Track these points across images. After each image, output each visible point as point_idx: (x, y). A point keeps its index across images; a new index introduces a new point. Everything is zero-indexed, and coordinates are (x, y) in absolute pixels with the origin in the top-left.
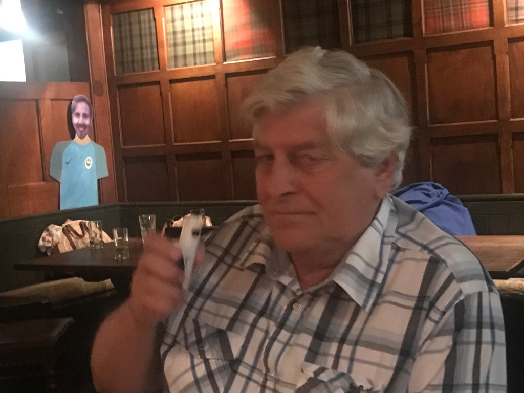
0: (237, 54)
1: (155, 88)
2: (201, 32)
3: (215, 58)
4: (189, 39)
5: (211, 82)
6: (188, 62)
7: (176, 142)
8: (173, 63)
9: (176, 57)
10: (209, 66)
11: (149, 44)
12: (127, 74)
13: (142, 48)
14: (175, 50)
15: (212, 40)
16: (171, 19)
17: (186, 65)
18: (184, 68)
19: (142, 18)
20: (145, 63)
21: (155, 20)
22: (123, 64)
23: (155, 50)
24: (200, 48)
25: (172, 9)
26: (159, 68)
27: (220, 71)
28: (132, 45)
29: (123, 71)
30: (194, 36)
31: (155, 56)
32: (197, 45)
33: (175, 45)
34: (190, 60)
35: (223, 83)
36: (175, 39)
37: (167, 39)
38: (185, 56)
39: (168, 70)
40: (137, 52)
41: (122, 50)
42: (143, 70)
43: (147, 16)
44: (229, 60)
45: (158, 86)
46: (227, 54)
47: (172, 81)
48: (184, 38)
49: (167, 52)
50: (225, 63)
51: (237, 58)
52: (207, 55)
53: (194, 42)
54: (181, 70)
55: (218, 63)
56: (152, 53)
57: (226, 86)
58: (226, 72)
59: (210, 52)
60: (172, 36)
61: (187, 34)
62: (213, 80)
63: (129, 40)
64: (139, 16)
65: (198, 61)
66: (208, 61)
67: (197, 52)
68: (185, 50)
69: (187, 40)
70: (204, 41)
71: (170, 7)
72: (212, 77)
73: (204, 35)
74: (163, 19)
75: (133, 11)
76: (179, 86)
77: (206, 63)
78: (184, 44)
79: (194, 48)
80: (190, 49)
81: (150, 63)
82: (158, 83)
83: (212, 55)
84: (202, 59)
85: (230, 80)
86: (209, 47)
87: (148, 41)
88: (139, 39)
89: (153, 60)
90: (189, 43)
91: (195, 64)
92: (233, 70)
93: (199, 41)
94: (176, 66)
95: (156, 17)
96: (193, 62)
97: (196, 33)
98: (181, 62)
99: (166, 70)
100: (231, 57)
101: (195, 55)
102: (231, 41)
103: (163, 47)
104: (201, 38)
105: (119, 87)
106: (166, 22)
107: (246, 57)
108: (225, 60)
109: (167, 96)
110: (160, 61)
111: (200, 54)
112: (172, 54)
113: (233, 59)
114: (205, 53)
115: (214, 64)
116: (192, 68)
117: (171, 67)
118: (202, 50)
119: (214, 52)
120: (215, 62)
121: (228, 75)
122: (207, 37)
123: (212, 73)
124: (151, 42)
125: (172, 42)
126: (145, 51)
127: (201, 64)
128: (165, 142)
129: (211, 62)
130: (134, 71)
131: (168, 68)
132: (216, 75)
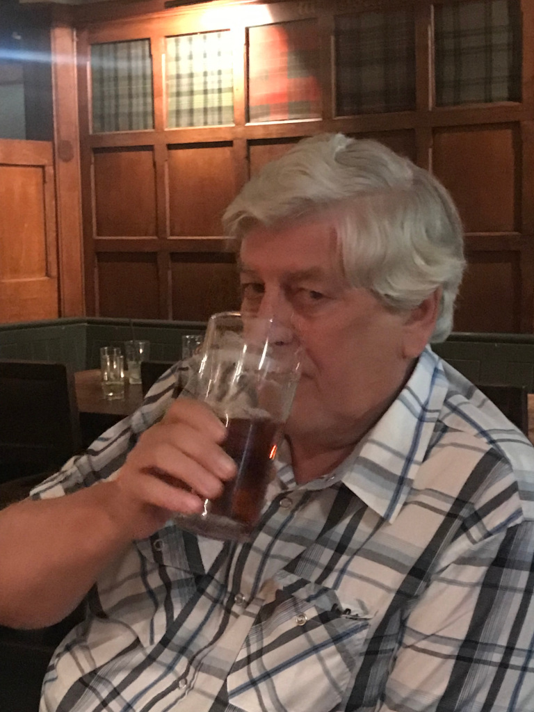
0: (266, 112)
1: (146, 155)
2: (216, 78)
3: (233, 117)
4: (198, 87)
5: (227, 151)
6: (195, 120)
7: (172, 235)
8: (174, 120)
9: (178, 112)
10: (224, 127)
11: (141, 90)
12: (108, 133)
13: (130, 96)
14: (178, 103)
15: (232, 90)
16: (174, 56)
17: (191, 124)
18: (190, 128)
19: (133, 51)
20: (134, 119)
21: (151, 56)
22: (102, 117)
23: (149, 100)
24: (213, 100)
25: (177, 42)
26: (154, 127)
27: (240, 136)
28: (116, 91)
29: (103, 128)
30: (205, 83)
31: (149, 109)
32: (209, 96)
33: (178, 94)
34: (198, 118)
35: (243, 153)
36: (178, 85)
37: (167, 86)
38: (191, 111)
39: (166, 130)
40: (124, 101)
41: (102, 99)
42: (131, 128)
43: (140, 52)
44: (255, 119)
45: (151, 152)
46: (252, 112)
47: (171, 147)
48: (191, 84)
49: (166, 104)
50: (248, 124)
51: (265, 119)
52: (223, 112)
53: (205, 92)
54: (184, 131)
55: (237, 124)
56: (145, 104)
57: (248, 157)
58: (250, 138)
59: (227, 107)
60: (174, 82)
61: (195, 80)
62: (230, 148)
63: (112, 84)
64: (129, 48)
65: (209, 119)
66: (223, 120)
67: (209, 106)
68: (191, 102)
69: (196, 88)
70: (220, 91)
71: (173, 39)
72: (228, 144)
73: (220, 82)
74: (163, 56)
75: (120, 42)
76: (181, 154)
77: (220, 123)
78: (191, 93)
79: (206, 101)
80: (198, 102)
81: (141, 119)
82: (150, 148)
83: (230, 112)
84: (216, 117)
85: (253, 148)
86: (227, 100)
87: (141, 86)
88: (126, 82)
89: (145, 114)
90: (199, 93)
91: (206, 123)
92: (259, 135)
93: (213, 91)
94: (178, 125)
95: (153, 52)
96: (202, 121)
97: (209, 79)
98: (184, 119)
99: (163, 131)
100: (257, 116)
101: (205, 110)
102: (259, 92)
103: (161, 95)
104: (216, 87)
105: (96, 151)
106: (167, 61)
107: (279, 117)
108: (248, 120)
109: (163, 166)
110: (155, 115)
111: (213, 109)
112: (174, 108)
113: (260, 119)
114: (220, 109)
115: (233, 125)
116: (201, 128)
117: (171, 126)
118: (216, 104)
119: (233, 108)
120: (234, 122)
121: (251, 142)
122: (223, 86)
123: (228, 137)
124: (144, 89)
125: (174, 90)
126: (134, 101)
127: (213, 124)
128: (156, 234)
129: (228, 122)
130: (117, 129)
131: (167, 127)
132: (234, 142)
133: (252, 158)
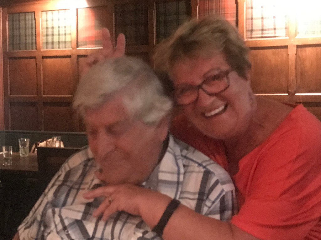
0: (86, 44)
1: (33, 61)
2: (63, 29)
3: (71, 46)
4: (56, 32)
5: (68, 60)
6: (54, 47)
7: (44, 95)
8: (45, 46)
9: (47, 43)
10: (67, 49)
11: (30, 34)
12: (15, 51)
13: (26, 36)
14: (47, 39)
15: (71, 34)
16: (45, 19)
17: (53, 48)
18: (52, 50)
19: (27, 17)
20: (27, 45)
21: (35, 19)
22: (13, 44)
23: (34, 37)
24: (62, 39)
25: (46, 14)
26: (36, 49)
27: (74, 54)
28: (20, 33)
29: (13, 49)
30: (59, 31)
31: (34, 41)
32: (61, 36)
33: (47, 35)
34: (56, 45)
35: (75, 61)
36: (47, 32)
37: (42, 32)
38: (53, 43)
39: (42, 50)
40: (23, 38)
41: (13, 36)
42: (26, 49)
43: (30, 17)
44: (81, 47)
45: (35, 60)
46: (79, 44)
47: (44, 57)
48: (53, 31)
49: (42, 40)
50: (78, 49)
51: (85, 47)
52: (67, 43)
53: (59, 35)
54: (49, 51)
55: (73, 48)
56: (32, 39)
57: (78, 62)
58: (78, 54)
59: (69, 42)
60: (45, 30)
61: (54, 30)
62: (70, 58)
63: (18, 30)
64: (25, 15)
65: (61, 46)
66: (67, 47)
67: (61, 40)
68: (53, 39)
69: (55, 33)
70: (65, 34)
71: (45, 12)
73: (65, 31)
74: (40, 19)
75: (21, 13)
76: (48, 60)
77: (65, 48)
78: (53, 35)
79: (59, 38)
80: (56, 39)
81: (30, 45)
82: (35, 58)
83: (70, 43)
84: (64, 45)
85: (80, 59)
86: (68, 39)
87: (30, 31)
88: (24, 30)
89: (32, 43)
90: (56, 35)
91: (59, 48)
92: (82, 53)
93: (62, 35)
94: (47, 48)
95: (36, 18)
96: (57, 47)
97: (60, 29)
98: (50, 46)
99: (40, 50)
100: (81, 45)
101: (59, 42)
102: (82, 36)
103: (39, 35)
104: (64, 33)
105: (10, 58)
106: (42, 21)
107: (91, 46)
108: (78, 47)
109: (40, 66)
110: (37, 44)
111: (62, 42)
112: (45, 41)
113: (83, 47)
114: (65, 42)
115: (71, 49)
116: (57, 50)
117: (44, 48)
118: (64, 40)
119: (71, 42)
120: (71, 47)
121: (79, 56)
122: (67, 33)
123: (69, 54)
124: (32, 33)
125: (45, 34)
126: (27, 38)
127: (62, 48)
128: (37, 94)
130: (20, 49)
131: (42, 49)
132: (72, 56)
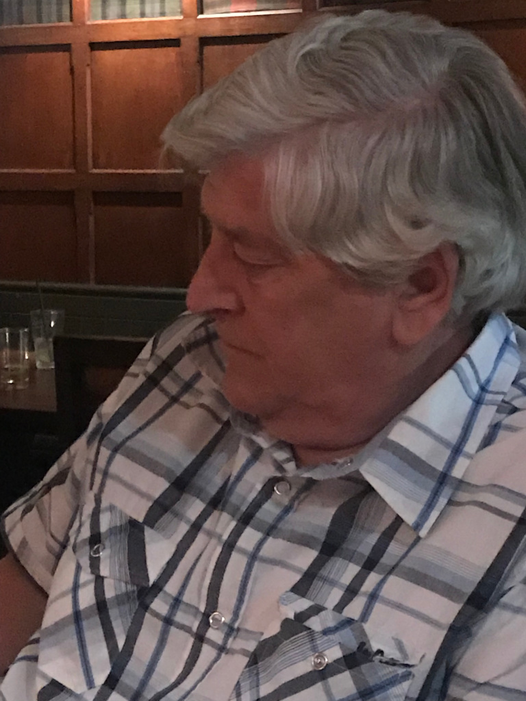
1: (61, 57)
3: (181, 7)
5: (171, 52)
6: (128, 11)
7: (95, 167)
8: (99, 10)
10: (168, 19)
17: (123, 15)
18: (121, 21)
26: (71, 19)
27: (189, 32)
34: (133, 7)
35: (193, 56)
39: (89, 23)
42: (40, 21)
44: (210, 10)
45: (67, 54)
47: (94, 46)
50: (200, 17)
51: (224, 9)
54: (113, 25)
55: (186, 16)
57: (200, 61)
58: (201, 34)
62: (177, 49)
65: (148, 10)
66: (167, 10)
72: (174, 43)
76: (108, 56)
77: (163, 14)
81: (54, 8)
82: (66, 48)
84: (157, 6)
85: (208, 50)
91: (143, 15)
92: (215, 31)
94: (104, 17)
96: (138, 11)
98: (114, 9)
99: (83, 24)
100: (213, 6)
107: (244, 6)
108: (201, 10)
109: (85, 73)
110: (74, 4)
113: (218, 9)
115: (181, 17)
116: (136, 21)
117: (95, 17)
120: (182, 13)
121: (205, 41)
123: (174, 34)
127: (153, 15)
128: (74, 164)
129: (174, 14)
130: (22, 23)
131: (89, 19)
132: (182, 40)
133: (205, 63)
